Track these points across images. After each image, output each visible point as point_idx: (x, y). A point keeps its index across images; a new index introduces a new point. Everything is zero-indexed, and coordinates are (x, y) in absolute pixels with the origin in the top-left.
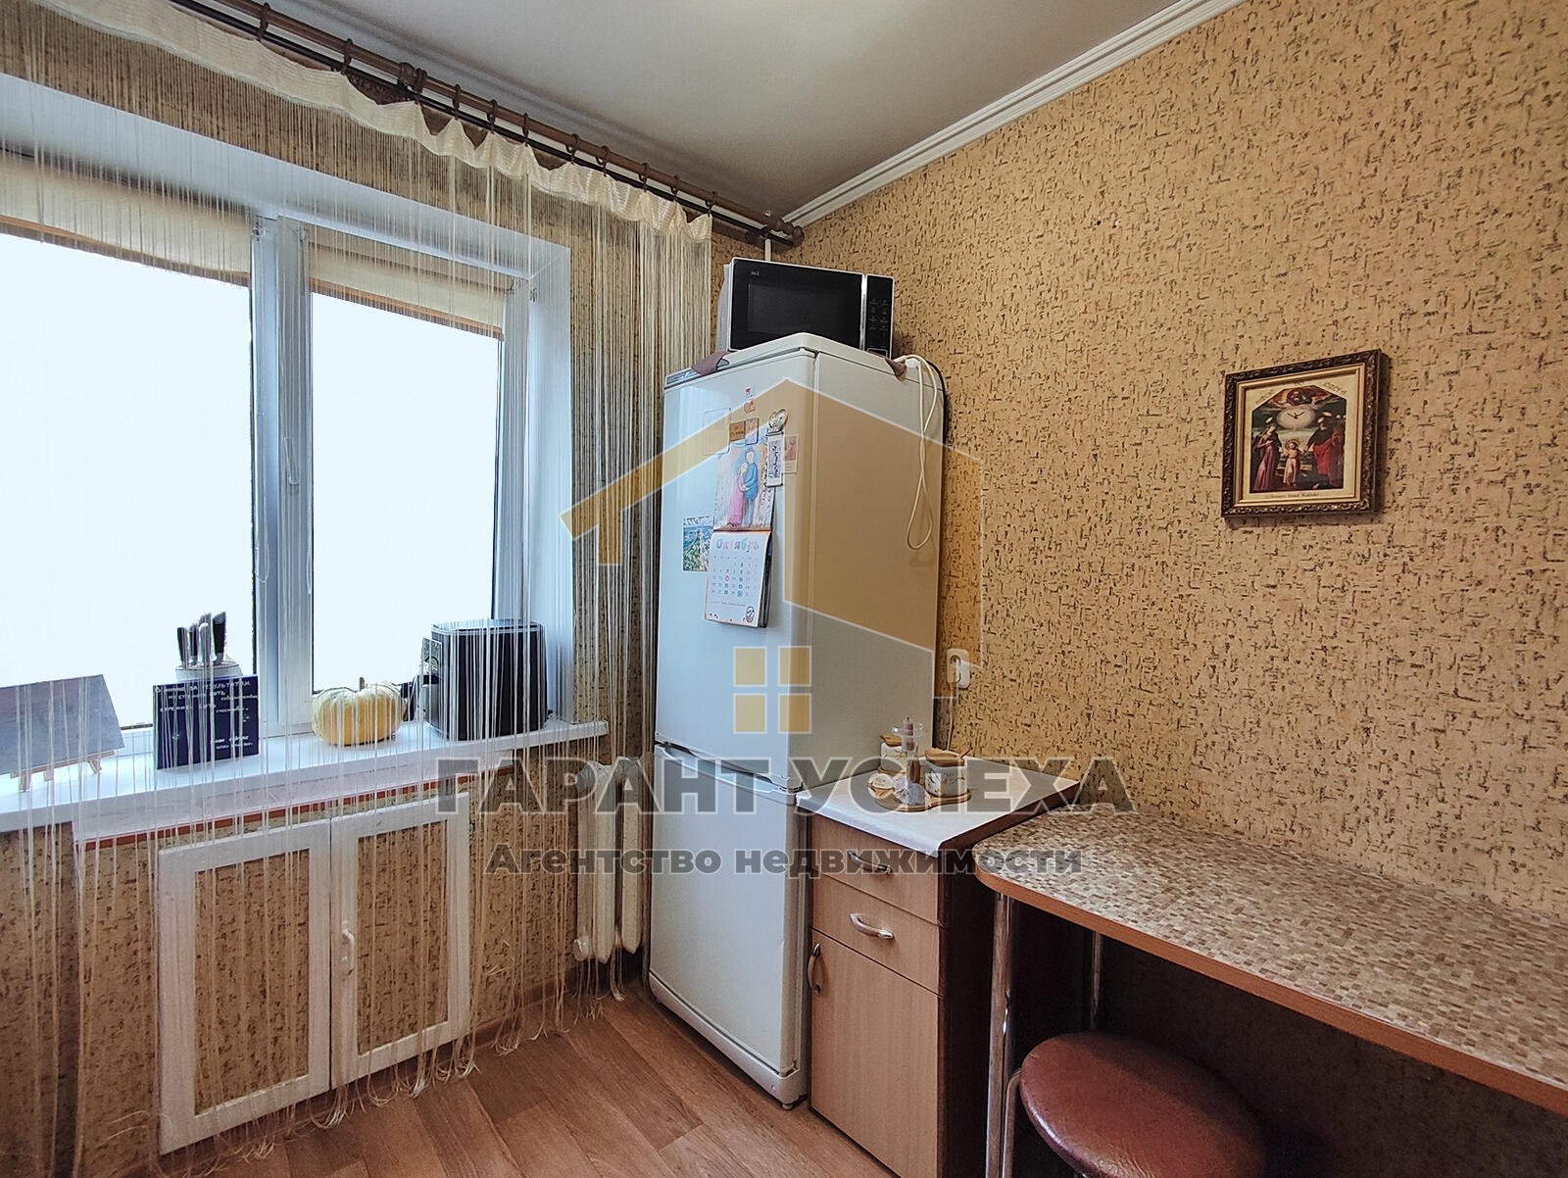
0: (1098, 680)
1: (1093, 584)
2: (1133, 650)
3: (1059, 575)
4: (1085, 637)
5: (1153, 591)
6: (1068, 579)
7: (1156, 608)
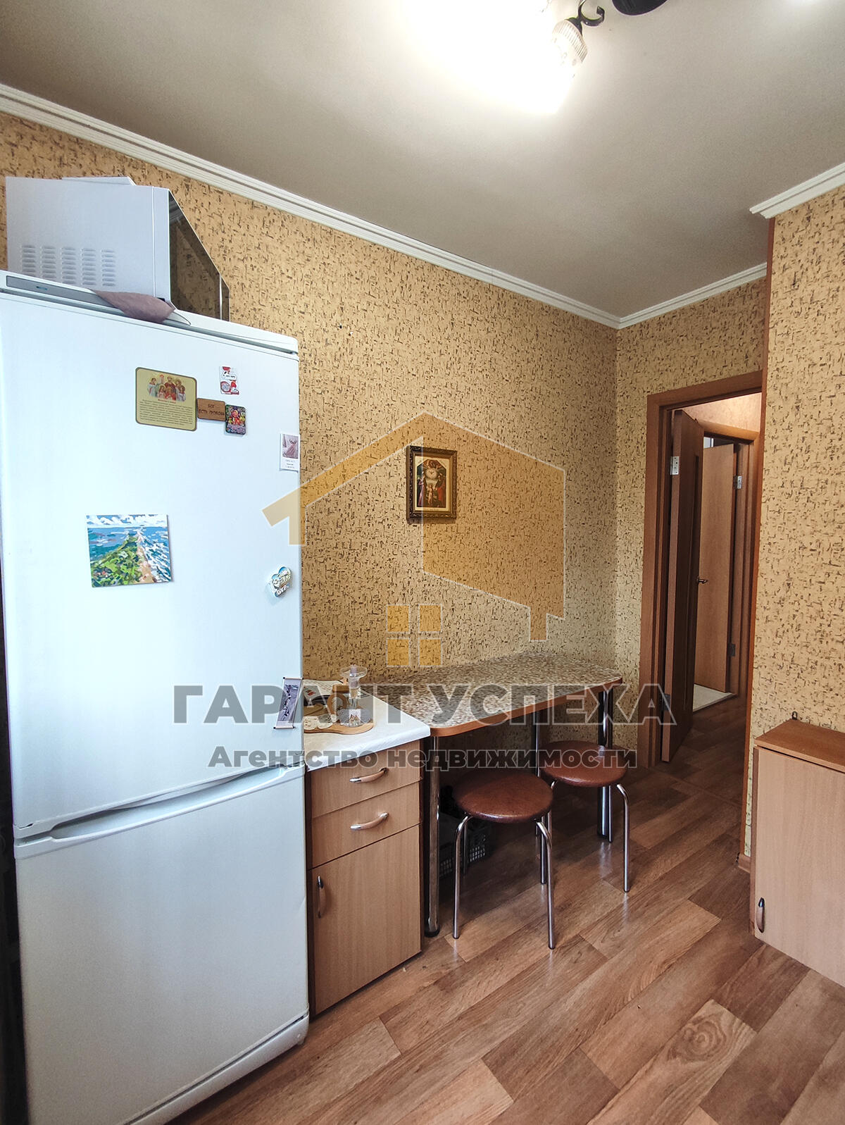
0: (350, 614)
1: (345, 556)
2: (368, 593)
3: (324, 551)
4: (342, 589)
5: (377, 558)
6: (330, 553)
7: (379, 567)
